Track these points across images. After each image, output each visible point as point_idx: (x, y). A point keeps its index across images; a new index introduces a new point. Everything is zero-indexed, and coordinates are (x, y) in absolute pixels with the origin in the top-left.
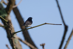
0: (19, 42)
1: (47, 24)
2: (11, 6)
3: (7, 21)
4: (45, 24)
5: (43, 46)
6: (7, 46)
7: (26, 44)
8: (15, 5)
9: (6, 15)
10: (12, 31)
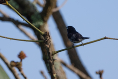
0: (61, 67)
1: (107, 38)
2: (49, 8)
3: (43, 33)
4: (105, 38)
5: (100, 74)
6: (42, 73)
7: (73, 71)
8: (56, 7)
9: (41, 24)
10: (50, 49)
